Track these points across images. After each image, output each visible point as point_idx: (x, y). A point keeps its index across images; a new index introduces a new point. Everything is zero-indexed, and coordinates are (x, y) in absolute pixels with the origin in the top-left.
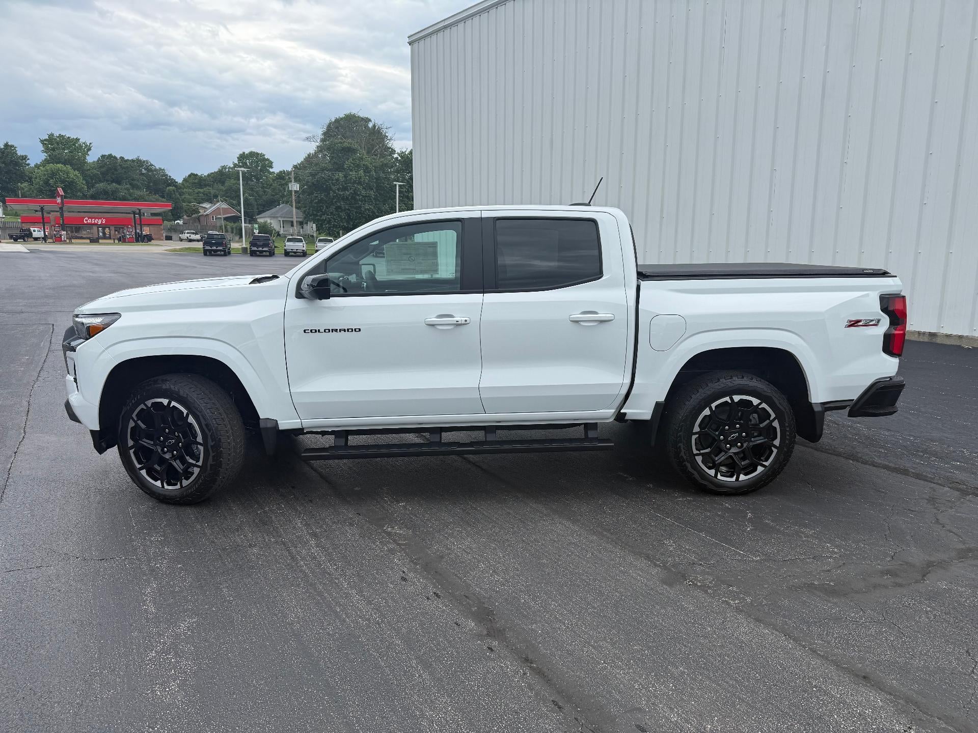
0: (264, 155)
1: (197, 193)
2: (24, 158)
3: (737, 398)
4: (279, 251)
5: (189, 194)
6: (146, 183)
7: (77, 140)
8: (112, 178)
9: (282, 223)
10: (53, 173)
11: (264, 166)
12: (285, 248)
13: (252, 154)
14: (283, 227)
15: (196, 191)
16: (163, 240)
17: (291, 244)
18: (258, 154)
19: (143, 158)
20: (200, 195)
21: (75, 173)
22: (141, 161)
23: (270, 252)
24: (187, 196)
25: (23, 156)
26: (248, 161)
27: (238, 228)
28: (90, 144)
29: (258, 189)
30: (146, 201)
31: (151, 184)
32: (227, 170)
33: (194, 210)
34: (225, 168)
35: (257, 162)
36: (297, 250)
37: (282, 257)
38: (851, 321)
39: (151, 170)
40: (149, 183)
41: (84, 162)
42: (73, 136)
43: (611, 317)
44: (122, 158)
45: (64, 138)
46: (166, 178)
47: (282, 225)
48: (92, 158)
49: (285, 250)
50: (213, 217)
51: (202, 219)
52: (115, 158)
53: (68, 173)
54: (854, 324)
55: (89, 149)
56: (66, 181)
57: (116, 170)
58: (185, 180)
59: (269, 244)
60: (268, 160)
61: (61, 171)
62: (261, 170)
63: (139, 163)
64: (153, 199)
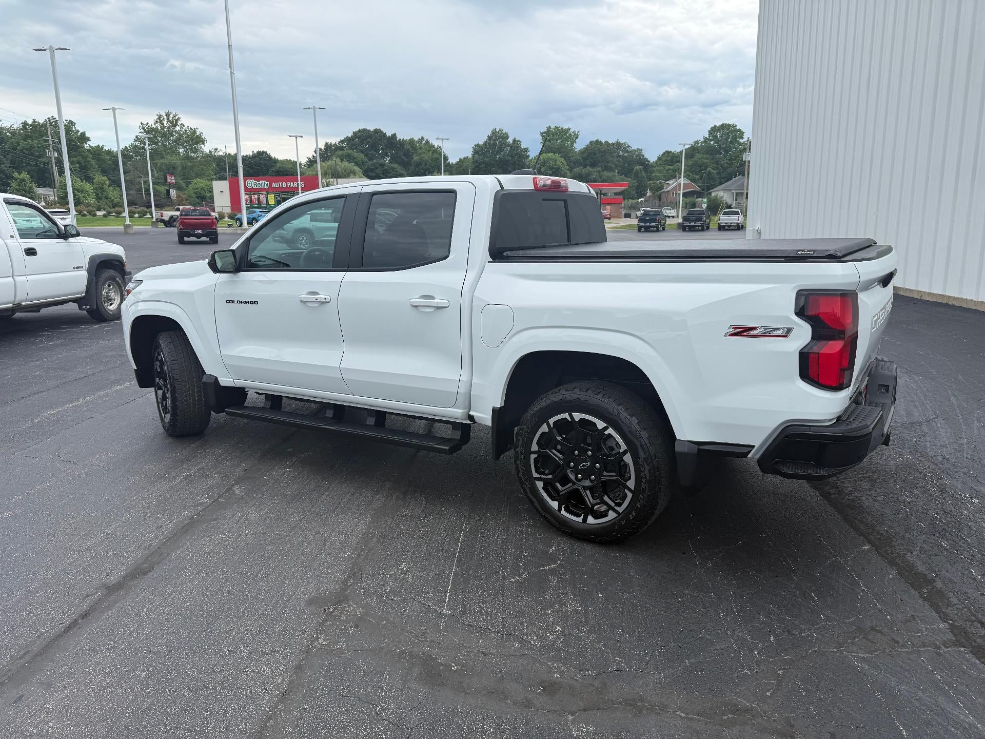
0: (736, 126)
1: (667, 170)
2: (526, 150)
3: (577, 416)
4: (713, 225)
5: (659, 172)
6: (621, 164)
7: (569, 129)
8: (591, 162)
9: (735, 196)
10: (545, 161)
11: (735, 138)
12: (720, 222)
13: (724, 126)
14: (736, 200)
15: (667, 168)
16: (621, 218)
17: (726, 217)
18: (729, 125)
19: (622, 141)
20: (670, 171)
21: (561, 160)
22: (620, 143)
23: (702, 226)
24: (658, 174)
25: (525, 149)
26: (719, 133)
27: (691, 203)
28: (578, 132)
29: (722, 162)
30: (612, 181)
31: (626, 165)
32: (700, 144)
33: (659, 188)
34: (698, 143)
35: (728, 134)
36: (731, 223)
37: (715, 231)
38: (735, 328)
39: (627, 152)
40: (624, 164)
41: (572, 150)
42: (565, 127)
43: (445, 303)
44: (606, 142)
45: (558, 130)
46: (640, 158)
47: (735, 198)
48: (579, 145)
49: (719, 224)
50: (673, 193)
51: (663, 196)
52: (601, 143)
53: (556, 161)
54: (742, 332)
55: (577, 138)
56: (554, 168)
57: (595, 154)
58: (659, 158)
59: (702, 218)
60: (739, 130)
61: (551, 159)
62: (731, 142)
63: (618, 145)
64: (619, 180)
